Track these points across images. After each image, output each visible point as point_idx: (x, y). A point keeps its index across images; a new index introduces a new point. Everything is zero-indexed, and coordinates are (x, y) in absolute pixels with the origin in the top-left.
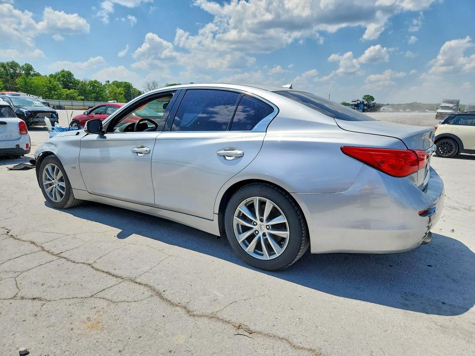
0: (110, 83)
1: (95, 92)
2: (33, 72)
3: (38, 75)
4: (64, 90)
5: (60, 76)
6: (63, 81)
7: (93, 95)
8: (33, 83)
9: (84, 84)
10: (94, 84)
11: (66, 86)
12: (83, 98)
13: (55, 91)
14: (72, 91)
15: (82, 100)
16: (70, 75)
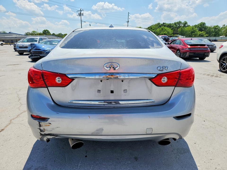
0: (226, 26)
1: (215, 32)
2: (187, 25)
3: (189, 26)
4: (199, 32)
5: (199, 25)
6: (200, 28)
7: (213, 33)
8: (185, 30)
9: (210, 28)
10: (216, 28)
11: (201, 30)
12: (207, 35)
13: (194, 33)
14: (202, 32)
15: (207, 36)
16: (204, 24)
